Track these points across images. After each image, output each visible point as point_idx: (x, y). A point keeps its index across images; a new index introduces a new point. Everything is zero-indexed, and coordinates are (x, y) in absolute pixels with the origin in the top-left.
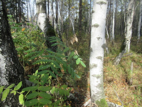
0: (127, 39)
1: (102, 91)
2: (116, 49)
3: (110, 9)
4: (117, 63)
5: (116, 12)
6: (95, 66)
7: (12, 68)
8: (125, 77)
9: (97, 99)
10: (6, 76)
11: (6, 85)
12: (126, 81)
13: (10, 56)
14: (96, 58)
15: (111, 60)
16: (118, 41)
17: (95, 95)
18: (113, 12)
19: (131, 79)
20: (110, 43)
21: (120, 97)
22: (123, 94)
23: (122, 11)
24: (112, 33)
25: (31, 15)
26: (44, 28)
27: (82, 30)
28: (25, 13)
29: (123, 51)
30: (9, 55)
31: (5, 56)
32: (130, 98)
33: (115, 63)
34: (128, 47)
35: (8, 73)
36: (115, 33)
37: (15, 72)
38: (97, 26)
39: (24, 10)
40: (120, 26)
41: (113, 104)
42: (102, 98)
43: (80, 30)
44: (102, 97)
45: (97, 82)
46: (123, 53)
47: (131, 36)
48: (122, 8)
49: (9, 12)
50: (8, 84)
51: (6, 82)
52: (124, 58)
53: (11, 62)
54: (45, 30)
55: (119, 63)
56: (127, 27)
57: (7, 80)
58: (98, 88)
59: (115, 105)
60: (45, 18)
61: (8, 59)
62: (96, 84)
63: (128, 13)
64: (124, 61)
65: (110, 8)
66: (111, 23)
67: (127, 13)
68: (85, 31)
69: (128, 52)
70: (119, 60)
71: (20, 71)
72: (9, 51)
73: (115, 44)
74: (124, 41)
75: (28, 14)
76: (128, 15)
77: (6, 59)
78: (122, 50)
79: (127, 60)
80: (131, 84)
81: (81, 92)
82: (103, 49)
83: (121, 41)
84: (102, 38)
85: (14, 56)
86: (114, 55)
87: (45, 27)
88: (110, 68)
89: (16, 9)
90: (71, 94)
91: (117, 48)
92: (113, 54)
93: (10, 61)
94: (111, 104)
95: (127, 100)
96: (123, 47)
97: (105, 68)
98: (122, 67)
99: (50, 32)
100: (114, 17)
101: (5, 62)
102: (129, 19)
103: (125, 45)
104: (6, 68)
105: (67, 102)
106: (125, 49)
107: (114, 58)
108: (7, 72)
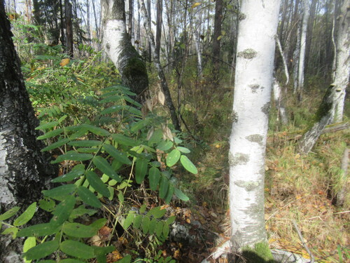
0: (336, 87)
1: (259, 222)
2: (306, 110)
3: (296, 9)
4: (306, 150)
5: (313, 17)
6: (243, 159)
7: (26, 163)
8: (326, 185)
9: (246, 243)
10: (10, 182)
11: (10, 203)
12: (329, 196)
13: (17, 133)
14: (247, 138)
15: (291, 140)
16: (314, 91)
17: (241, 231)
18: (303, 15)
19: (343, 191)
20: (293, 95)
21: (310, 235)
22: (318, 230)
23: (326, 14)
24: (298, 72)
25: (96, 25)
26: (119, 58)
27: (222, 61)
28: (81, 19)
29: (324, 119)
30: (16, 129)
31: (5, 132)
32: (336, 240)
33: (303, 150)
34: (339, 108)
35: (14, 175)
36: (305, 71)
37: (33, 173)
38: (250, 55)
39: (78, 12)
40: (322, 52)
41: (289, 254)
42: (259, 242)
43: (215, 61)
44: (260, 239)
45: (248, 200)
46: (325, 123)
47: (348, 80)
48: (327, 6)
49: (44, 17)
50: (16, 203)
51: (9, 198)
52: (325, 136)
53: (22, 148)
54: (121, 64)
55: (313, 148)
56: (337, 55)
57: (13, 193)
58: (248, 215)
59: (295, 257)
60: (122, 32)
61: (13, 140)
62: (245, 205)
63: (343, 19)
64: (326, 144)
65: (297, 5)
66: (298, 44)
67: (340, 18)
68: (230, 66)
69: (338, 121)
70: (312, 141)
71: (47, 170)
72: (14, 119)
73: (305, 99)
74: (329, 93)
75: (88, 21)
76: (343, 24)
77: (8, 140)
78: (322, 117)
79: (335, 140)
80: (342, 205)
81: (211, 219)
82: (266, 117)
83: (322, 92)
84: (262, 88)
85: (29, 133)
86: (301, 128)
87: (122, 55)
88: (287, 160)
89: (61, 8)
90: (181, 227)
91: (310, 110)
92: (296, 125)
93: (17, 144)
94: (283, 255)
95: (326, 245)
96: (324, 109)
97: (276, 160)
98: (321, 158)
99: (134, 69)
100: (305, 28)
101: (6, 147)
102: (343, 36)
103: (331, 104)
104: (9, 162)
105: (172, 245)
106: (331, 115)
107: (298, 136)
108: (12, 173)
